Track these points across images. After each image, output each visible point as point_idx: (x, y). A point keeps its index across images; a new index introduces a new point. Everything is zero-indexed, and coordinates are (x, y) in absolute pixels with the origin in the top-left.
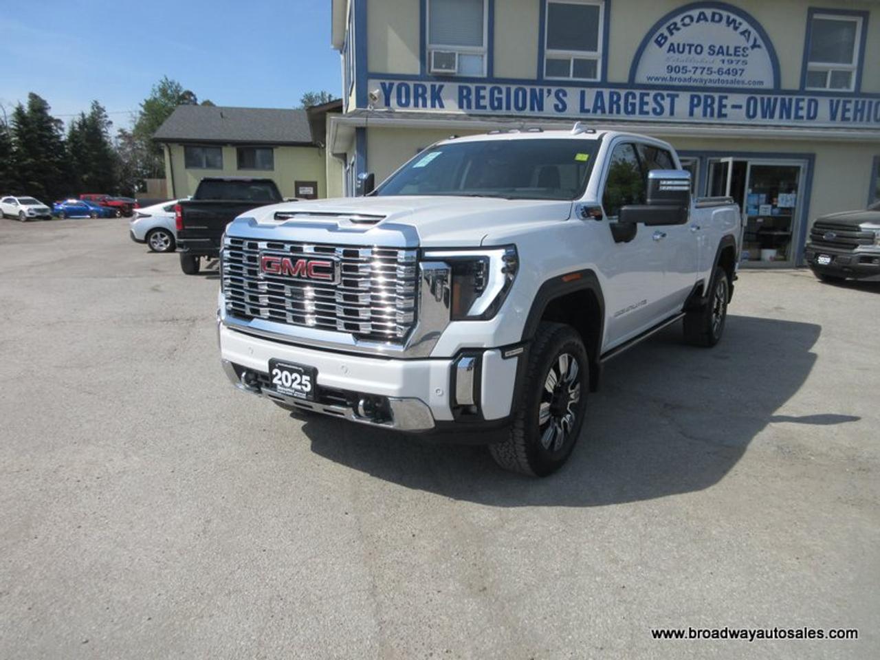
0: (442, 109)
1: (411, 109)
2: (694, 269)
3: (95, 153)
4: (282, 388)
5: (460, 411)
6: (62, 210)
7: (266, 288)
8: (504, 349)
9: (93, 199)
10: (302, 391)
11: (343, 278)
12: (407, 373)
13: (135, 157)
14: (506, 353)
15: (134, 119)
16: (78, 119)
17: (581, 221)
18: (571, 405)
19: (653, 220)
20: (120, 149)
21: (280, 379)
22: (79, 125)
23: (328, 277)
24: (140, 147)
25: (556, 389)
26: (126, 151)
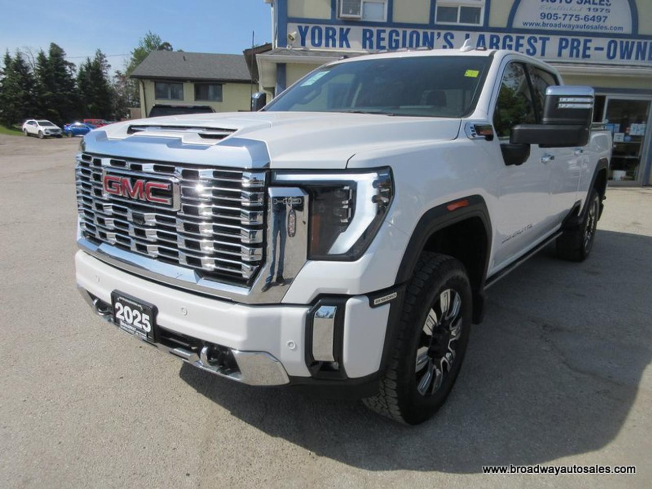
0: (349, 49)
1: (323, 49)
2: (573, 189)
3: (97, 88)
4: (125, 325)
5: (317, 368)
6: (70, 131)
7: (111, 210)
8: (372, 296)
9: (93, 122)
10: (142, 330)
11: (183, 204)
12: (252, 323)
13: (127, 92)
14: (375, 300)
15: (126, 64)
16: (85, 62)
17: (471, 141)
18: (452, 342)
19: (549, 141)
20: (116, 86)
21: (123, 314)
22: (86, 67)
23: (166, 202)
24: (131, 84)
25: (436, 329)
26: (121, 87)
